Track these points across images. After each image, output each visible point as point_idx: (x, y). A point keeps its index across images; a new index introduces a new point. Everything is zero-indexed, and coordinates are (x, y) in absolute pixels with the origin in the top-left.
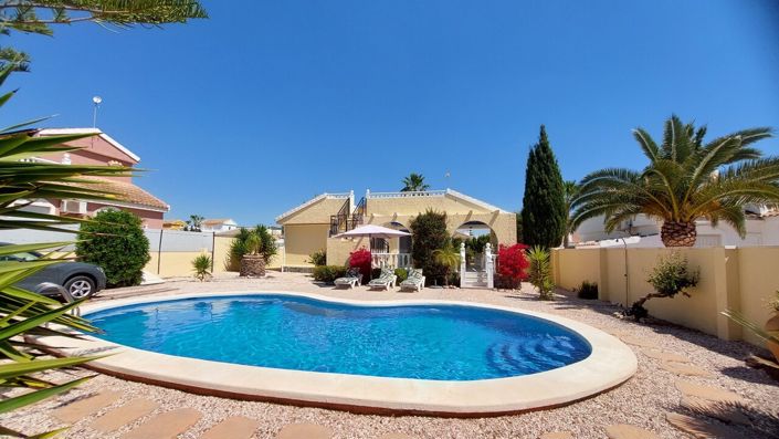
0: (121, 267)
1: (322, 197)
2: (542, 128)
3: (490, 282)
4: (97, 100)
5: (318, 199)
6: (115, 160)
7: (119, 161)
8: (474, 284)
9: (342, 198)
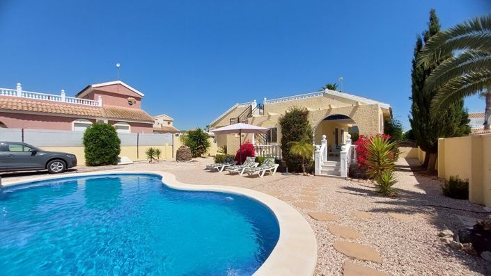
0: (102, 155)
1: (235, 106)
2: (432, 13)
3: (344, 171)
4: (118, 65)
5: (233, 108)
6: (131, 97)
7: (133, 97)
8: (329, 172)
9: (244, 106)
